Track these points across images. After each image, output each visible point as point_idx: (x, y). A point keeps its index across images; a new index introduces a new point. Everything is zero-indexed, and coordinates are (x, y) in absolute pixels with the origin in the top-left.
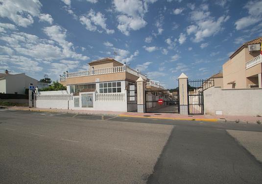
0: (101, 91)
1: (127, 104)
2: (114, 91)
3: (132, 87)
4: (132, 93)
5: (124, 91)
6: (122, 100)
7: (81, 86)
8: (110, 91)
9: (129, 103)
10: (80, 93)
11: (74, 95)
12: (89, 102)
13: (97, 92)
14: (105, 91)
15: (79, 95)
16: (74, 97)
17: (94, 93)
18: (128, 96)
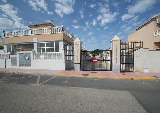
0: (39, 51)
1: (65, 63)
2: (52, 50)
3: (69, 48)
4: (70, 53)
5: (62, 51)
6: (60, 59)
7: (19, 45)
8: (48, 51)
9: (67, 62)
10: (17, 53)
11: (11, 54)
12: (27, 61)
13: (34, 52)
14: (44, 51)
15: (15, 54)
16: (11, 56)
17: (31, 52)
18: (66, 56)
